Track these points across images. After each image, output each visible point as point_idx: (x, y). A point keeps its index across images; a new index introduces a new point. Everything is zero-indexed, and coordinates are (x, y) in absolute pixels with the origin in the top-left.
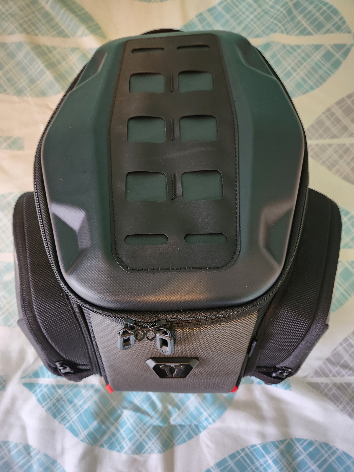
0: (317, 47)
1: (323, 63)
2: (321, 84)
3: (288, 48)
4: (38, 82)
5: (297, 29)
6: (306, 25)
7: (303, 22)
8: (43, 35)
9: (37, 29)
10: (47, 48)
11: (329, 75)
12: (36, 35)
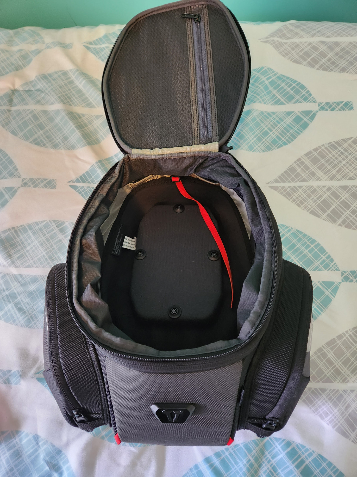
0: (289, 114)
1: (294, 125)
2: (292, 140)
3: (266, 114)
4: (70, 138)
5: (273, 101)
6: (279, 97)
7: (277, 95)
8: (75, 106)
9: (71, 101)
10: (78, 115)
11: (299, 134)
12: (70, 105)
